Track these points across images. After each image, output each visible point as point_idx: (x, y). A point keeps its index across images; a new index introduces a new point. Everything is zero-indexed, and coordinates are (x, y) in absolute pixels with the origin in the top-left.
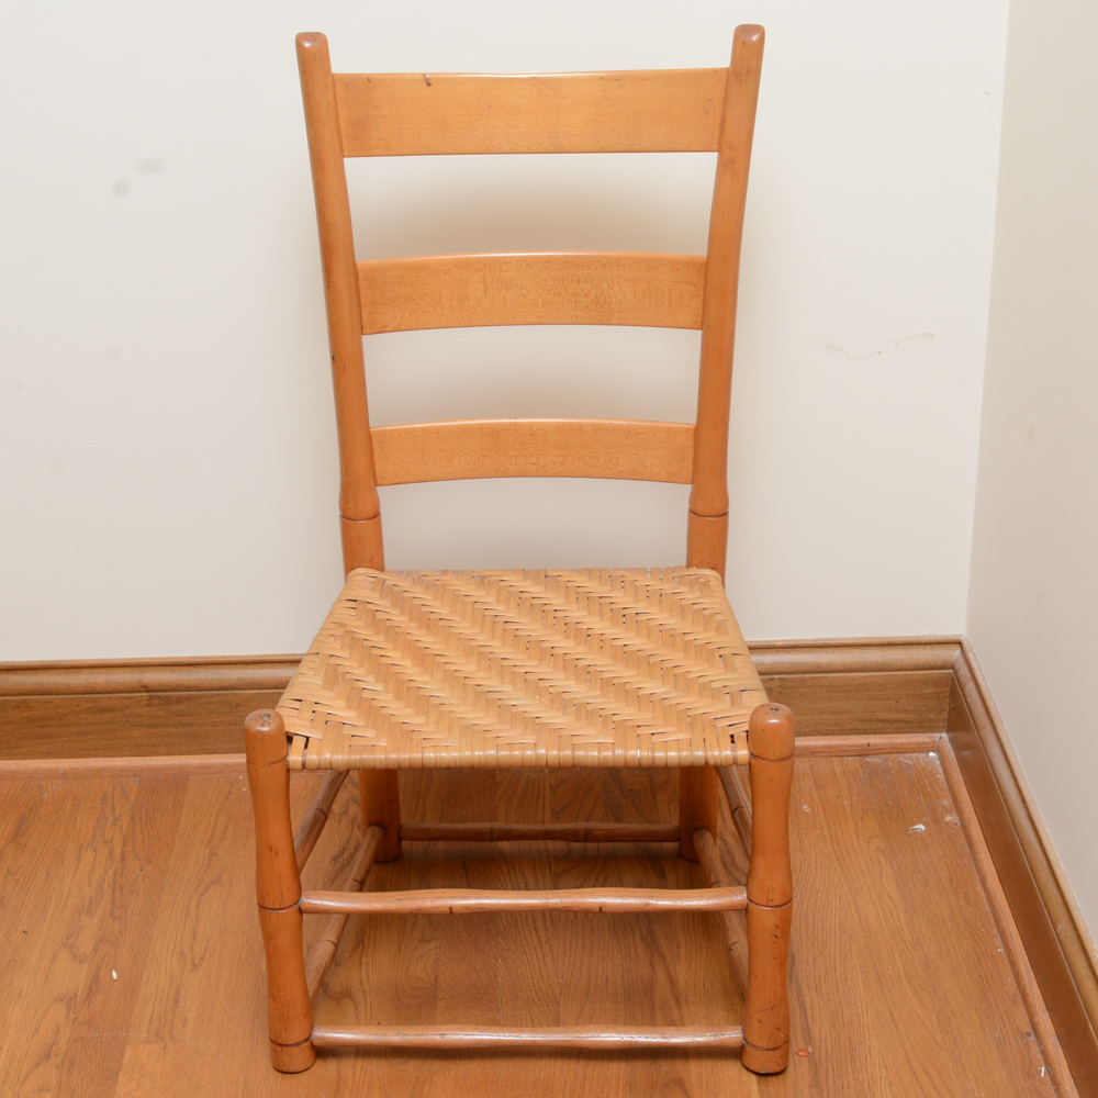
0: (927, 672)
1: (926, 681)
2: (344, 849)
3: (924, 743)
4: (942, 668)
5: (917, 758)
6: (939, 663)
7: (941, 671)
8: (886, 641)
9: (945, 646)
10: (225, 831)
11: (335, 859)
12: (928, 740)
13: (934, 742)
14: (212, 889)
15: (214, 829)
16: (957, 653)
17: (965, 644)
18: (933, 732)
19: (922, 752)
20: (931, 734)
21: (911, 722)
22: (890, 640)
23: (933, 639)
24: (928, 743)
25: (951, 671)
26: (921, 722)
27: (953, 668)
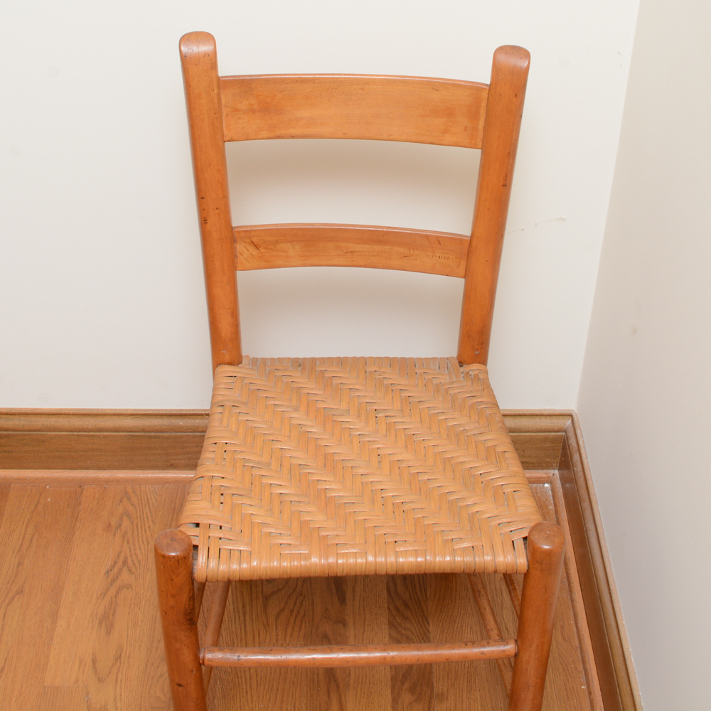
0: (546, 434)
1: (545, 440)
2: (115, 563)
3: (541, 478)
4: (558, 432)
5: (536, 488)
6: (556, 429)
7: (556, 434)
8: (517, 413)
9: (561, 417)
10: (31, 541)
11: (107, 572)
12: (544, 475)
13: (549, 477)
14: (16, 599)
15: (23, 539)
16: (569, 422)
17: (575, 417)
18: (548, 469)
19: (540, 483)
20: (547, 471)
21: (533, 463)
22: (521, 413)
23: (552, 412)
24: (544, 478)
25: (564, 434)
26: (540, 463)
27: (565, 431)
